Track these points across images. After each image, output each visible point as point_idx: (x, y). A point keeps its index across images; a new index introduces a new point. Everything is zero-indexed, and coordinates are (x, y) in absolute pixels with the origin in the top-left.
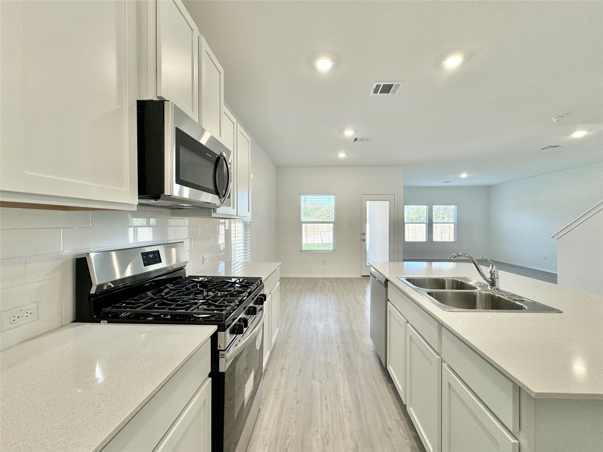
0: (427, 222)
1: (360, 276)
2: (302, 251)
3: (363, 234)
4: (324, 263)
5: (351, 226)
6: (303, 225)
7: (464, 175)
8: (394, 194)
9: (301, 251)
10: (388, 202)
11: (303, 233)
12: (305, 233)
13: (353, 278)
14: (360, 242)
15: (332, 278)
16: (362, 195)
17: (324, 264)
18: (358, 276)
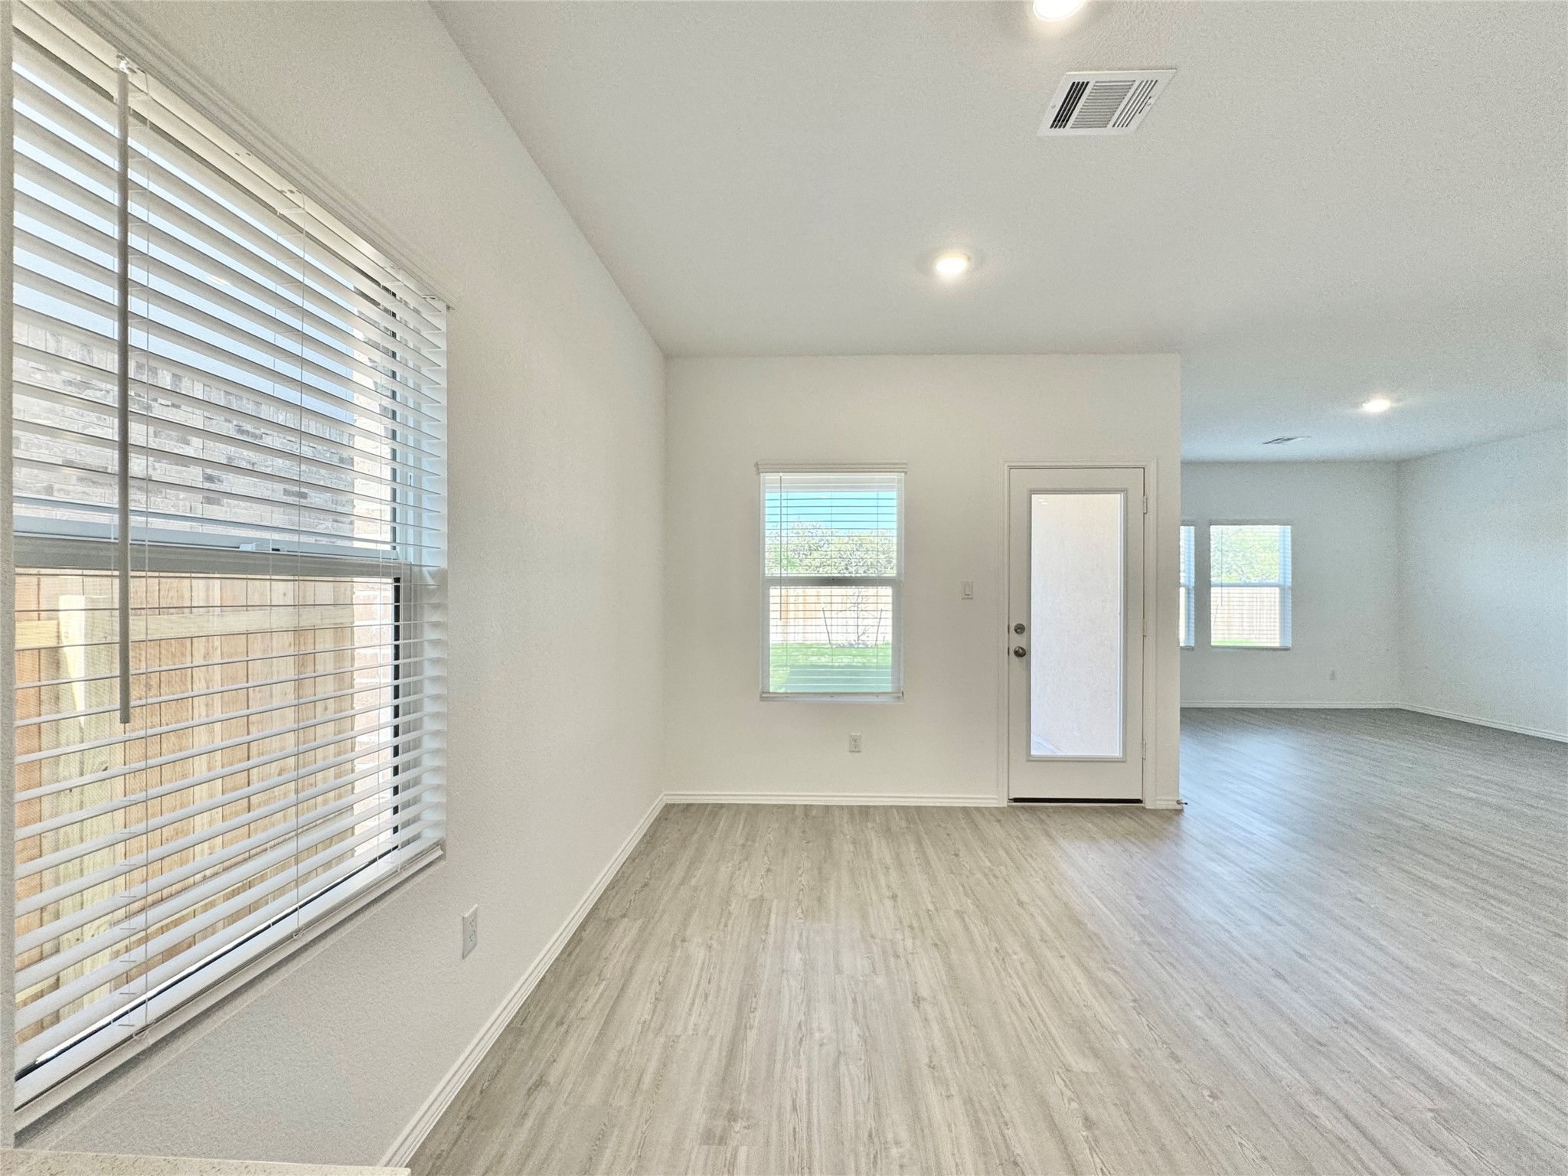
0: (1189, 581)
1: (1006, 800)
2: (766, 696)
3: (1016, 630)
4: (855, 746)
5: (968, 597)
6: (774, 592)
7: (1377, 405)
8: (1142, 464)
9: (762, 699)
10: (1118, 498)
11: (772, 622)
12: (780, 623)
13: (977, 809)
14: (1006, 661)
15: (891, 807)
16: (1011, 468)
17: (859, 752)
18: (997, 800)
